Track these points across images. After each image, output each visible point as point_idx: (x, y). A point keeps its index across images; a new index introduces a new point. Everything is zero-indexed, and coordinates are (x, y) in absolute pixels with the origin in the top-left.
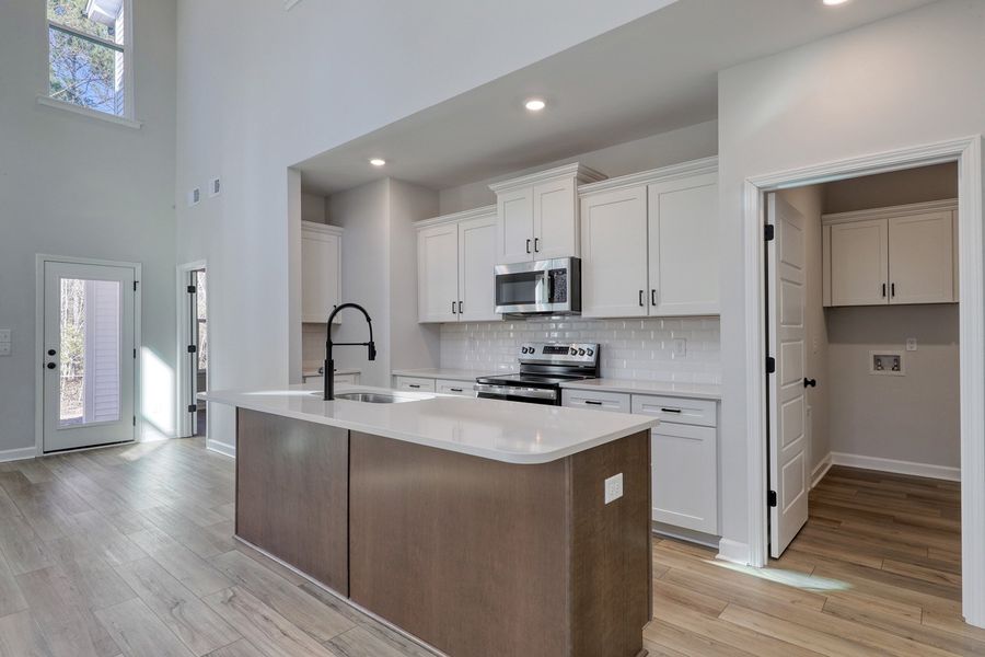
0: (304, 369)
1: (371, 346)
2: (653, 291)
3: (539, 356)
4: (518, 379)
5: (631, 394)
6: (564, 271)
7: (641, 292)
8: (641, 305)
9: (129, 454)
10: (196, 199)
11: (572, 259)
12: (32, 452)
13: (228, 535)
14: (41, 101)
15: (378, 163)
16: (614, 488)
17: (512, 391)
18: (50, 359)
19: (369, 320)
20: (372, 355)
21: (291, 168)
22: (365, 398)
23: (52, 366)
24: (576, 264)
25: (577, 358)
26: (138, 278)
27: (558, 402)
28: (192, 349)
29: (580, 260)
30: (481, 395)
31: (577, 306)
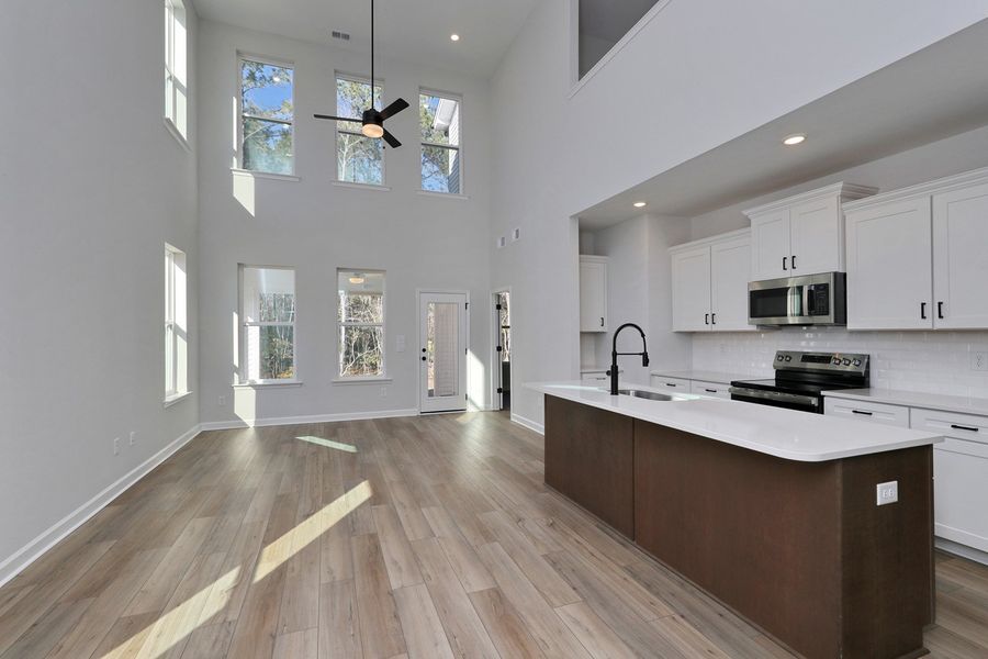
0: (582, 367)
1: (645, 355)
2: (940, 304)
3: (796, 363)
4: (773, 384)
5: (910, 407)
6: (826, 286)
7: (923, 304)
8: (923, 317)
9: (461, 419)
10: (503, 244)
11: (836, 274)
12: (414, 412)
13: (540, 482)
14: (419, 193)
15: (640, 205)
16: (887, 493)
17: (766, 395)
18: (423, 354)
19: (643, 335)
20: (646, 362)
21: (571, 217)
22: (639, 394)
23: (424, 359)
24: (841, 279)
25: (841, 368)
26: (468, 301)
27: (819, 409)
28: (499, 349)
29: (845, 274)
30: (734, 397)
31: (841, 319)
